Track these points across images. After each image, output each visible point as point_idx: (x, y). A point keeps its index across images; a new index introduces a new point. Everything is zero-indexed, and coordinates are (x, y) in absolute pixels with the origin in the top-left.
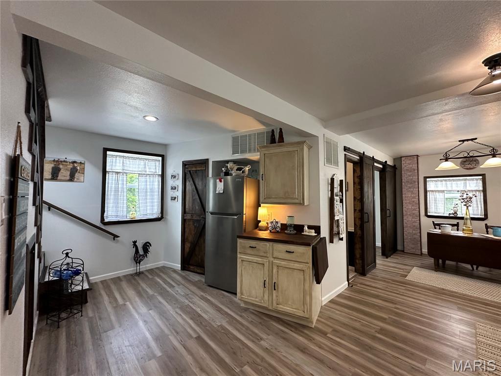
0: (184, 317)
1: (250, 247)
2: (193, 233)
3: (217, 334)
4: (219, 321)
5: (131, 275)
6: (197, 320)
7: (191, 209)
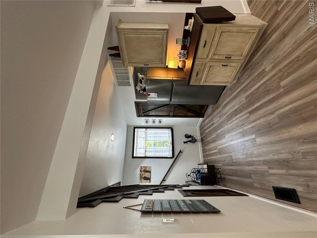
0: (234, 119)
1: (196, 76)
2: (182, 111)
3: (251, 101)
4: (242, 98)
5: (202, 144)
6: (238, 112)
7: (167, 112)
